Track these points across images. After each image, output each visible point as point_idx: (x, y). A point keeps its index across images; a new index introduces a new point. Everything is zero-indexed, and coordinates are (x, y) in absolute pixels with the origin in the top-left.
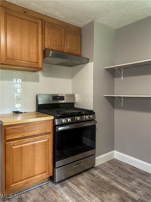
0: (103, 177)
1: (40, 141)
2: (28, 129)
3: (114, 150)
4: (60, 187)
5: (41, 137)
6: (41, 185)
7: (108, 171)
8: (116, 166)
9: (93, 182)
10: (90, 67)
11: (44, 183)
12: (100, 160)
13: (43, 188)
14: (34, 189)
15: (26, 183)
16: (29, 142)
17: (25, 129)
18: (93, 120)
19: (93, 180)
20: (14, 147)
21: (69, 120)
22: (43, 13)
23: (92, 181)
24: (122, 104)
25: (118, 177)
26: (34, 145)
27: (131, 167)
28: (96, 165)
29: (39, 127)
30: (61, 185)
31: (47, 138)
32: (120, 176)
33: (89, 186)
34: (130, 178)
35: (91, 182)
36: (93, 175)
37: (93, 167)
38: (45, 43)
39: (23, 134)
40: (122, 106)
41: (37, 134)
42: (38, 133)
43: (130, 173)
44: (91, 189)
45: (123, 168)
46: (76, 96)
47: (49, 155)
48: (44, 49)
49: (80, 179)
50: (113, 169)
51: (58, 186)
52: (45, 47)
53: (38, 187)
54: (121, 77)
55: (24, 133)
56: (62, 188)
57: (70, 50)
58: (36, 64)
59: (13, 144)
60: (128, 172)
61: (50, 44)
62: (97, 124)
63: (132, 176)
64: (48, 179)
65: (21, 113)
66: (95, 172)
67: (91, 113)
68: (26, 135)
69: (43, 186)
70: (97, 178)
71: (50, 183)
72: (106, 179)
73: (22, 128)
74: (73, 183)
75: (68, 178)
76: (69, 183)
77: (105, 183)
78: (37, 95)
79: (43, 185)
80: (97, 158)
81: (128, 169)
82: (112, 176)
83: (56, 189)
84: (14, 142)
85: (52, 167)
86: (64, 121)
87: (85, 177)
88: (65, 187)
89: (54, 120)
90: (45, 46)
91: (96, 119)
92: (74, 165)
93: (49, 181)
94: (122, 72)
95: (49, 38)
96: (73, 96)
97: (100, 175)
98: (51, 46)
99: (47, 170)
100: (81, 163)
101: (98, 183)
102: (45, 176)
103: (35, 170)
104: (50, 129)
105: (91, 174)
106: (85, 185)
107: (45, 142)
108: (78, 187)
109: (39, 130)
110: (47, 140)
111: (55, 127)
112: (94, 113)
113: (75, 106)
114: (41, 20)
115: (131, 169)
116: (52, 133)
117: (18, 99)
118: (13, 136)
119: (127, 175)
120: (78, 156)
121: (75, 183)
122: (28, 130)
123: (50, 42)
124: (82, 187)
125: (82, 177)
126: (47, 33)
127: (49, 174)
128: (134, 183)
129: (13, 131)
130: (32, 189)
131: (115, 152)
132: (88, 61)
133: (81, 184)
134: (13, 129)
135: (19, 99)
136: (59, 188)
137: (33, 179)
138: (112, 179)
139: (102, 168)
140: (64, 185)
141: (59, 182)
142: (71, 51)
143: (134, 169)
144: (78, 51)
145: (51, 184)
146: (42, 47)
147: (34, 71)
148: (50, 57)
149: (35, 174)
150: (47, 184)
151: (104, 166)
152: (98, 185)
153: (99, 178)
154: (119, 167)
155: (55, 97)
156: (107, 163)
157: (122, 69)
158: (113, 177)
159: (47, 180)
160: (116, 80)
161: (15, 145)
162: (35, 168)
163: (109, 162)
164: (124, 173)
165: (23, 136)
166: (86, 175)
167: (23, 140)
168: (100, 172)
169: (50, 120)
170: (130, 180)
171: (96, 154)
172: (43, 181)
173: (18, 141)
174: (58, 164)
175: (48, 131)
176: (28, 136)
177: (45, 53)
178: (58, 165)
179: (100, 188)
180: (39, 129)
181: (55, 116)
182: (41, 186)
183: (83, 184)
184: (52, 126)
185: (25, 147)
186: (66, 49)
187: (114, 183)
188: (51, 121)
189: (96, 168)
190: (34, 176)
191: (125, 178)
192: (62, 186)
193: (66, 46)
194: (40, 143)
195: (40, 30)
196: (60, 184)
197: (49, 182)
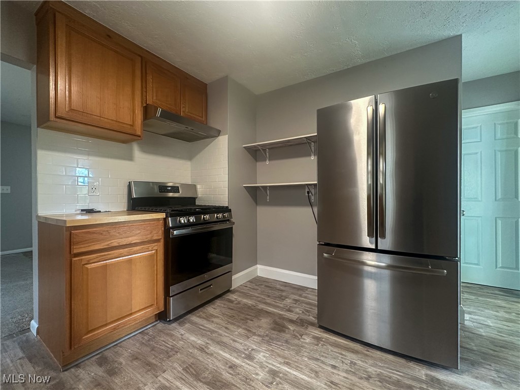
0: (245, 301)
1: (139, 255)
2: (119, 233)
3: (257, 264)
4: (178, 327)
5: (143, 248)
6: (143, 329)
7: (251, 293)
8: (262, 285)
9: (232, 309)
10: (223, 141)
11: (147, 325)
12: (239, 279)
13: (147, 334)
14: (128, 338)
15: (115, 329)
16: (120, 256)
17: (113, 232)
18: (228, 220)
19: (231, 307)
20: (89, 266)
21: (192, 219)
22: (144, 46)
23: (229, 308)
24: (268, 198)
25: (266, 298)
26: (130, 261)
27: (281, 283)
28: (232, 288)
29: (139, 230)
30: (179, 324)
31: (154, 248)
32: (269, 296)
33: (225, 316)
34: (282, 296)
35: (229, 311)
36: (231, 301)
37: (229, 291)
38: (146, 96)
39: (109, 242)
40: (268, 201)
41: (135, 243)
42: (138, 241)
43: (282, 291)
44: (229, 319)
45: (271, 286)
46: (198, 187)
47: (158, 276)
48: (145, 105)
49: (210, 309)
50: (258, 289)
51: (174, 325)
52: (146, 102)
53: (137, 334)
54: (266, 160)
55: (110, 240)
56: (182, 326)
57: (189, 114)
58: (129, 127)
59: (88, 261)
60: (278, 290)
61: (156, 99)
62: (234, 226)
63: (284, 294)
64: (155, 318)
65: (100, 212)
66: (232, 297)
67: (225, 210)
68: (115, 243)
69: (146, 331)
70: (237, 304)
71: (158, 325)
72: (250, 302)
73: (107, 231)
74: (199, 317)
75: (190, 312)
76: (194, 318)
77: (249, 307)
78: (129, 182)
79: (146, 329)
80: (234, 277)
81: (278, 287)
82: (258, 297)
83: (172, 330)
84: (90, 256)
85: (163, 297)
86: (183, 220)
87: (218, 306)
88: (187, 325)
89: (165, 220)
90: (146, 100)
91: (232, 220)
92: (201, 290)
93: (156, 321)
94: (267, 154)
95: (154, 90)
96: (194, 187)
97: (240, 299)
98: (158, 102)
99: (154, 302)
100: (210, 286)
101: (239, 310)
102: (151, 312)
103: (132, 305)
104: (159, 234)
105: (226, 300)
106: (219, 316)
107: (151, 256)
108: (209, 321)
109: (139, 235)
110: (153, 252)
111: (167, 230)
112: (230, 211)
113: (197, 203)
114: (141, 57)
115: (282, 285)
116: (162, 241)
117: (93, 187)
118: (90, 246)
119: (277, 293)
120: (206, 276)
121: (203, 315)
122: (118, 235)
123: (156, 96)
124: (215, 320)
125: (213, 306)
126: (151, 80)
127: (158, 308)
128: (288, 301)
129: (89, 236)
130: (125, 340)
131: (258, 266)
132: (218, 133)
133: (212, 316)
134: (89, 232)
135: (94, 189)
136: (176, 328)
137: (129, 320)
138: (259, 301)
139: (242, 290)
140: (185, 323)
141: (176, 320)
142: (192, 115)
143: (286, 284)
144: (202, 117)
145: (160, 325)
146: (142, 103)
147: (124, 142)
148: (157, 118)
149: (131, 310)
150: (153, 326)
151: (245, 288)
152: (239, 312)
153: (239, 303)
154: (266, 286)
155: (163, 188)
156: (249, 283)
157: (267, 150)
158: (259, 299)
159: (154, 320)
160: (259, 164)
161: (91, 262)
162: (131, 301)
163: (251, 281)
164: (272, 291)
165: (108, 245)
166: (218, 302)
167: (109, 253)
168: (239, 296)
169: (158, 220)
170: (282, 298)
171: (233, 270)
172: (146, 322)
173: (99, 254)
174: (173, 289)
175: (155, 238)
176: (118, 245)
177: (147, 111)
178: (174, 291)
179: (243, 315)
180: (139, 233)
181: (168, 213)
182: (142, 331)
183: (216, 315)
184: (163, 229)
185: (112, 264)
186: (183, 111)
187: (261, 306)
188: (161, 221)
189: (233, 292)
190: (131, 314)
191: (276, 297)
192: (181, 324)
193: (183, 107)
194: (140, 258)
195: (138, 73)
196: (178, 321)
197: (157, 323)
